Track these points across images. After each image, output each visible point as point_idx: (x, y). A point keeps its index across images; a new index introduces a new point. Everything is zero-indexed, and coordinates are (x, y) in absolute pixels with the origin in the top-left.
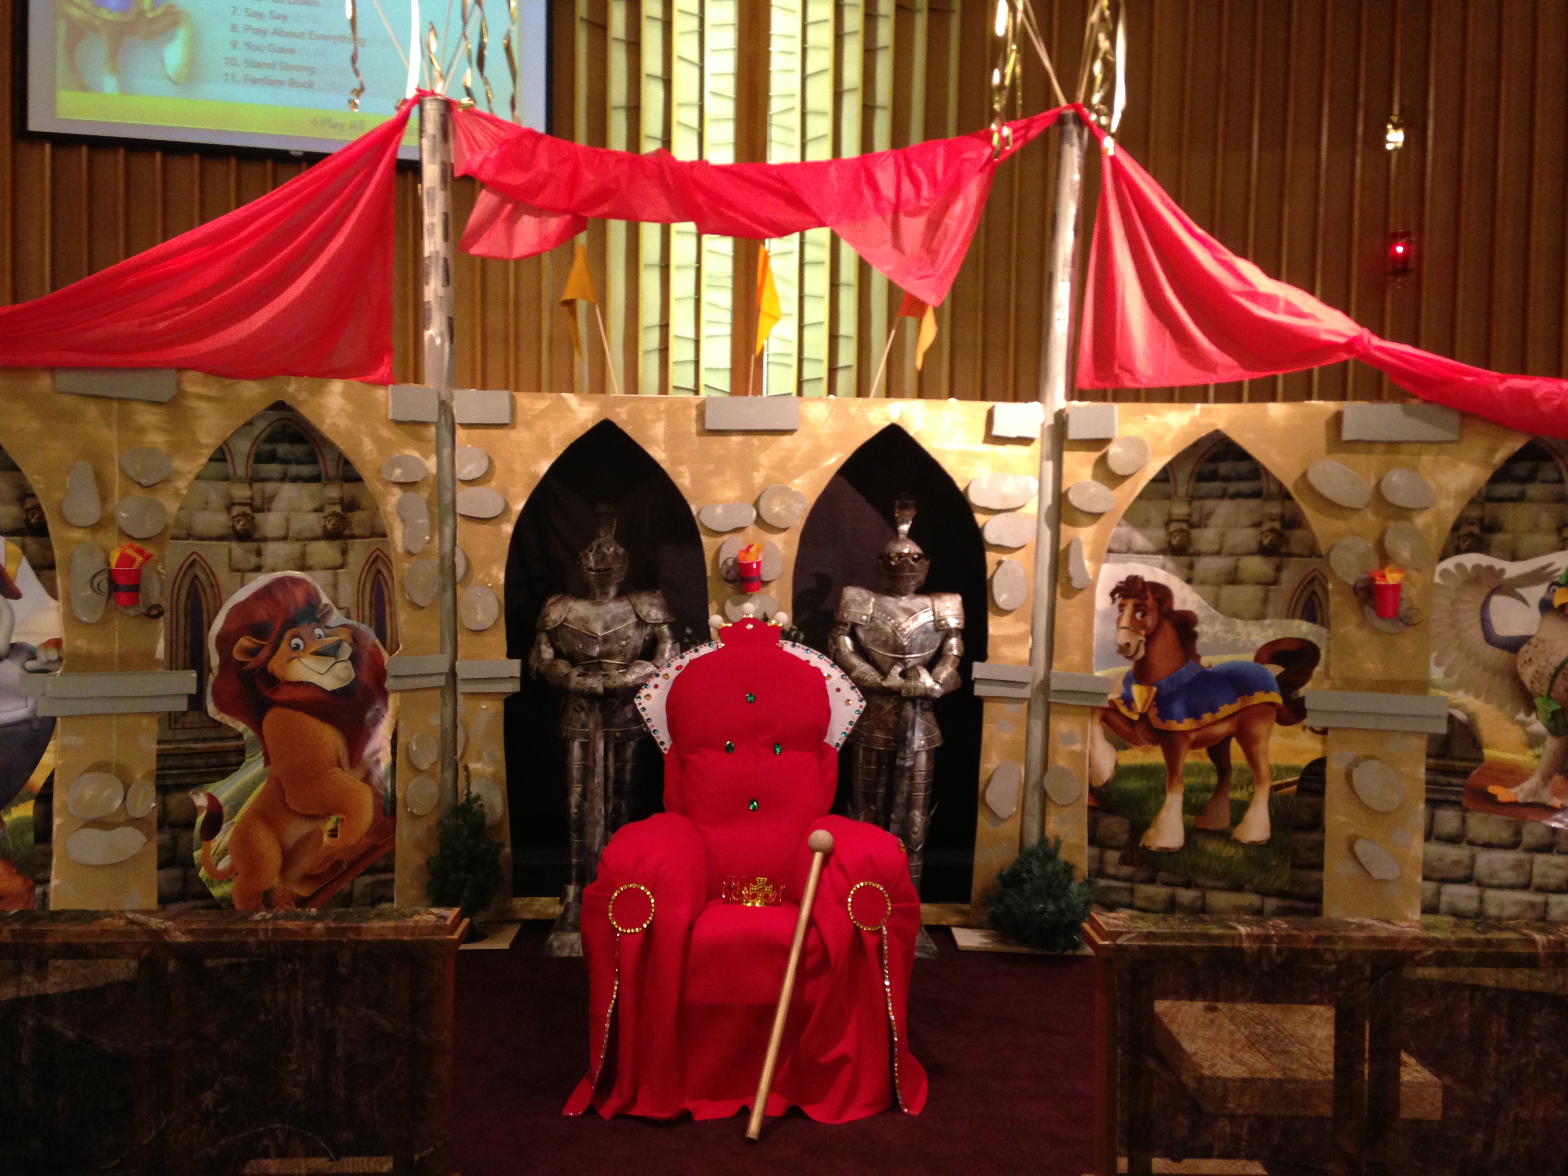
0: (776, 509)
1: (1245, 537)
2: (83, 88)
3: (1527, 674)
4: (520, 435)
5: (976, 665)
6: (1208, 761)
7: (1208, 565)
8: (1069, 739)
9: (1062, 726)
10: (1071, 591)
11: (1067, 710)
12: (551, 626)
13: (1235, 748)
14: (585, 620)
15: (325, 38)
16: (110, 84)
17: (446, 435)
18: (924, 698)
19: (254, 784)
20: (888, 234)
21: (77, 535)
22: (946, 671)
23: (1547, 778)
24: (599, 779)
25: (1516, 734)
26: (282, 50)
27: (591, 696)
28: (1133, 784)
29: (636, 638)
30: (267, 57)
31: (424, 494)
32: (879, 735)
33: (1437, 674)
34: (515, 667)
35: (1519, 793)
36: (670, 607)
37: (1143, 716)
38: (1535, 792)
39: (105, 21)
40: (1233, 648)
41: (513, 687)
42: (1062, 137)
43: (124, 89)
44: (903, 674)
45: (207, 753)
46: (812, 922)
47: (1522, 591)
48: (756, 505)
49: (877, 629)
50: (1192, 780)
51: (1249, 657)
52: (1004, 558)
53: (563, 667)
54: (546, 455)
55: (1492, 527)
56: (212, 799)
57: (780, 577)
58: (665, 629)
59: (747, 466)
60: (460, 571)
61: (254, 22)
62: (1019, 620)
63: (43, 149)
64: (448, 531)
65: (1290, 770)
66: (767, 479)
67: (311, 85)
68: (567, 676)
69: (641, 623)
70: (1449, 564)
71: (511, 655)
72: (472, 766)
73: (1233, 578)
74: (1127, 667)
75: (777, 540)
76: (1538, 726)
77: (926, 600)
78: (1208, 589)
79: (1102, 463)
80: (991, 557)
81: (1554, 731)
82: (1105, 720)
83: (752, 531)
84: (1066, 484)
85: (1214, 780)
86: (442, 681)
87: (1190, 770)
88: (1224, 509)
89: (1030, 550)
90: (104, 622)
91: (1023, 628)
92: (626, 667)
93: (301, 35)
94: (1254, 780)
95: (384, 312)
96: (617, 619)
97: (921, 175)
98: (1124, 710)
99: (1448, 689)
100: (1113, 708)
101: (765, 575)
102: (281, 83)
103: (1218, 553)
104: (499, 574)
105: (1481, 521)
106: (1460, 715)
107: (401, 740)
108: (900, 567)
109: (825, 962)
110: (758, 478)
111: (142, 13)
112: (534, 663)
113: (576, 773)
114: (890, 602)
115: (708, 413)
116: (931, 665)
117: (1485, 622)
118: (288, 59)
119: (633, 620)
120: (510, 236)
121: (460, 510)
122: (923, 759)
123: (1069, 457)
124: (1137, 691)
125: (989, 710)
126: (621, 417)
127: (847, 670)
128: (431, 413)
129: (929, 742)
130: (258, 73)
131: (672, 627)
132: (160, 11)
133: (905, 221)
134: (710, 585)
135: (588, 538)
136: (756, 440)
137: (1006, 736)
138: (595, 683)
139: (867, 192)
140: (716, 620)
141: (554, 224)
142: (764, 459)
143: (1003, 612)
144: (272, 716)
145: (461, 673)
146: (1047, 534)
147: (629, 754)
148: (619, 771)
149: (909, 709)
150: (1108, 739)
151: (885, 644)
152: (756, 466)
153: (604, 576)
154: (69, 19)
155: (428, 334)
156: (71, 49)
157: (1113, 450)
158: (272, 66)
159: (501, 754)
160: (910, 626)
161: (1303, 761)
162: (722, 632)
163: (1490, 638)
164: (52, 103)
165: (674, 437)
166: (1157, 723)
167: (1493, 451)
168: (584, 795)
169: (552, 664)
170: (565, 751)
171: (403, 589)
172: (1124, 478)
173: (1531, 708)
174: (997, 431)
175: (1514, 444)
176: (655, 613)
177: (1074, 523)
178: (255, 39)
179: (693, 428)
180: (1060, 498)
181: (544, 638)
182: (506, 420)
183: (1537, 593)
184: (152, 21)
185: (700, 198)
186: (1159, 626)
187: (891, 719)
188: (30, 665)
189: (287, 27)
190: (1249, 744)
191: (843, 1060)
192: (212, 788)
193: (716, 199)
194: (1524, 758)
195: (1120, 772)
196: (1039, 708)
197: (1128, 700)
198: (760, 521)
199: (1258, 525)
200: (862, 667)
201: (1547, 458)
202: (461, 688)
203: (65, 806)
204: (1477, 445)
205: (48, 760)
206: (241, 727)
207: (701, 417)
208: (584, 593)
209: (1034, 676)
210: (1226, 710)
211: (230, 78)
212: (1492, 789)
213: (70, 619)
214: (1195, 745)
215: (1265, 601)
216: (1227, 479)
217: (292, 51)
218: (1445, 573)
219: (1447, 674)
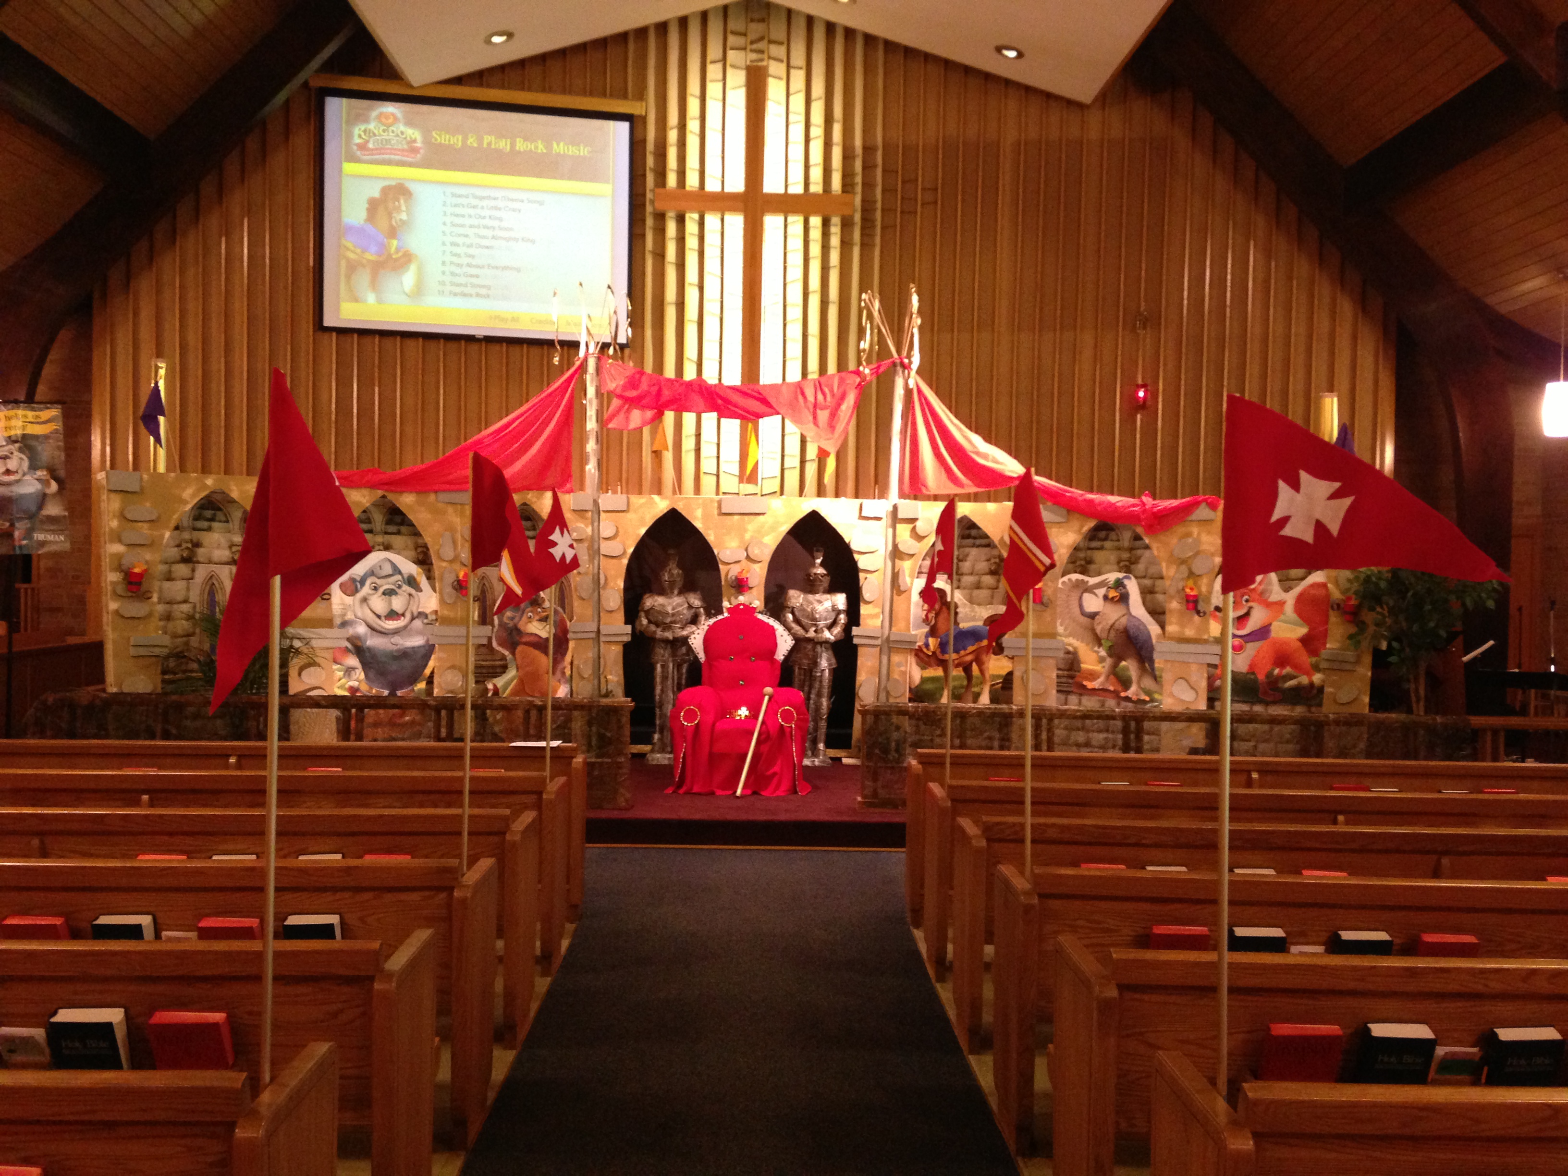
0: (756, 552)
1: (983, 566)
2: (356, 300)
3: (1098, 629)
4: (630, 516)
5: (854, 628)
6: (963, 674)
7: (967, 580)
8: (899, 665)
9: (896, 658)
10: (900, 592)
11: (899, 650)
12: (646, 608)
13: (975, 667)
14: (663, 605)
15: (497, 268)
16: (371, 298)
17: (596, 516)
18: (827, 641)
19: (512, 680)
20: (811, 418)
21: (444, 564)
22: (837, 630)
23: (1107, 677)
24: (670, 682)
25: (1094, 656)
26: (472, 276)
27: (666, 641)
28: (929, 686)
29: (688, 614)
30: (462, 280)
31: (586, 544)
32: (805, 661)
33: (1060, 629)
34: (628, 629)
35: (1095, 684)
36: (704, 599)
37: (934, 653)
38: (1102, 683)
39: (369, 261)
40: (973, 619)
41: (627, 639)
42: (895, 373)
43: (380, 301)
44: (816, 631)
45: (489, 667)
46: (763, 723)
47: (1096, 591)
48: (746, 550)
49: (804, 610)
50: (956, 683)
51: (980, 623)
52: (868, 576)
53: (653, 628)
54: (643, 525)
55: (1090, 562)
56: (495, 685)
57: (758, 585)
58: (702, 610)
59: (743, 530)
60: (602, 581)
61: (455, 260)
62: (876, 606)
63: (331, 337)
64: (596, 562)
65: (998, 676)
66: (752, 537)
67: (488, 296)
68: (655, 632)
69: (690, 607)
70: (1065, 579)
71: (626, 623)
72: (609, 677)
73: (978, 586)
74: (926, 629)
75: (757, 567)
76: (1103, 653)
77: (828, 596)
78: (966, 591)
79: (914, 530)
80: (862, 575)
81: (1110, 655)
82: (916, 655)
83: (745, 563)
84: (898, 540)
85: (965, 683)
86: (593, 635)
87: (955, 678)
88: (974, 552)
89: (881, 572)
90: (455, 603)
91: (878, 610)
92: (682, 628)
93: (482, 267)
94: (982, 682)
95: (568, 459)
96: (679, 605)
97: (826, 390)
98: (925, 650)
99: (1066, 637)
100: (920, 649)
101: (751, 583)
102: (471, 295)
103: (971, 574)
104: (621, 584)
105: (1085, 559)
106: (1071, 649)
107: (575, 663)
108: (814, 580)
109: (768, 738)
110: (748, 536)
111: (390, 255)
112: (638, 627)
113: (658, 679)
114: (810, 597)
115: (723, 506)
116: (830, 627)
117: (1081, 606)
118: (474, 281)
119: (686, 605)
120: (627, 419)
121: (603, 551)
122: (827, 673)
123: (899, 527)
124: (931, 641)
125: (861, 651)
126: (680, 508)
127: (788, 629)
128: (589, 506)
129: (830, 665)
130: (458, 290)
131: (705, 609)
132: (400, 254)
133: (819, 412)
134: (723, 589)
135: (663, 566)
136: (746, 517)
137: (869, 664)
138: (669, 635)
139: (800, 398)
140: (726, 604)
141: (649, 414)
142: (750, 527)
143: (869, 603)
144: (520, 648)
145: (603, 630)
146: (889, 564)
147: (684, 671)
148: (680, 678)
149: (819, 649)
150: (918, 664)
151: (808, 617)
152: (746, 530)
153: (672, 584)
154: (348, 260)
155: (588, 467)
156: (348, 277)
157: (918, 524)
158: (466, 285)
159: (621, 672)
160: (820, 608)
161: (1004, 672)
162: (729, 610)
163: (1083, 613)
164: (337, 310)
165: (706, 517)
166: (941, 657)
167: (1082, 527)
168: (662, 690)
169: (647, 626)
170: (653, 668)
171: (576, 590)
172: (924, 537)
173: (1100, 645)
174: (864, 514)
175: (1091, 524)
176: (696, 602)
177: (901, 559)
178: (458, 270)
179: (716, 512)
180: (895, 546)
181: (642, 614)
182: (625, 508)
183: (1102, 592)
184: (396, 260)
185: (720, 402)
186: (941, 609)
187: (811, 653)
188: (426, 621)
189: (474, 262)
190: (980, 664)
191: (775, 774)
192: (495, 681)
193: (727, 401)
194: (1098, 668)
195: (924, 680)
196: (885, 649)
197: (927, 645)
198: (748, 558)
199: (988, 560)
200: (796, 628)
201: (1112, 529)
202: (602, 639)
203: (439, 684)
204: (1075, 524)
205: (431, 664)
206: (506, 653)
207: (720, 507)
208: (662, 592)
209: (883, 634)
210: (971, 649)
211: (441, 293)
212: (1085, 683)
213: (442, 601)
214: (957, 666)
215: (992, 597)
216: (975, 538)
217: (477, 276)
218: (1064, 583)
219: (1065, 630)
